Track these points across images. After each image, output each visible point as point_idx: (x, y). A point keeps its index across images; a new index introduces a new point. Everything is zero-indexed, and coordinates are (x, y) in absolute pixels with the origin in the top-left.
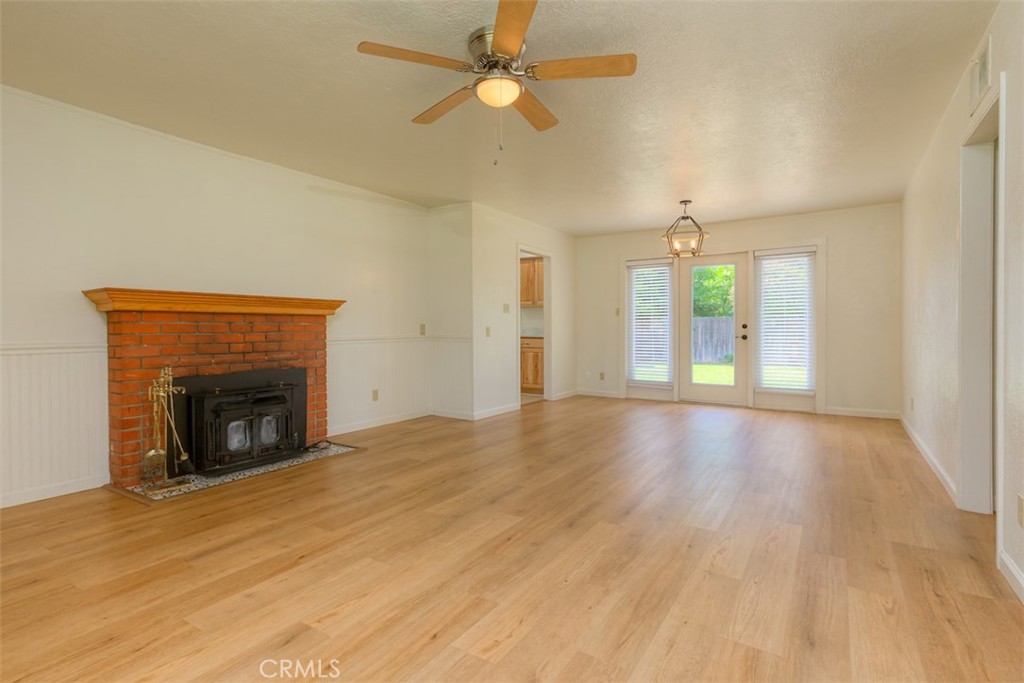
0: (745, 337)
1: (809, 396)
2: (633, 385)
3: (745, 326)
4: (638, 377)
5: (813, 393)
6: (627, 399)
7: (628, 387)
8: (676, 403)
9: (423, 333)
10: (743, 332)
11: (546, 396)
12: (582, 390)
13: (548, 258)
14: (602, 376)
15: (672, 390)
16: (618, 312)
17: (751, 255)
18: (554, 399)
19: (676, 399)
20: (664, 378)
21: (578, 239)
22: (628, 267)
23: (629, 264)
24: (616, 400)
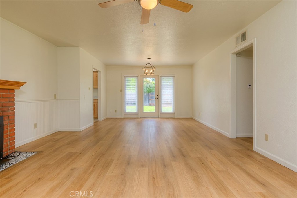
0: (157, 98)
1: (173, 114)
2: (126, 114)
3: (157, 95)
4: (127, 111)
5: (174, 113)
6: (124, 118)
7: (124, 114)
8: (139, 118)
9: (55, 98)
10: (157, 97)
11: (99, 119)
12: (109, 116)
13: (100, 71)
14: (116, 111)
15: (138, 114)
16: (121, 91)
17: (159, 75)
18: (102, 120)
19: (139, 117)
20: (135, 111)
21: (108, 66)
22: (124, 77)
23: (124, 76)
24: (121, 119)
